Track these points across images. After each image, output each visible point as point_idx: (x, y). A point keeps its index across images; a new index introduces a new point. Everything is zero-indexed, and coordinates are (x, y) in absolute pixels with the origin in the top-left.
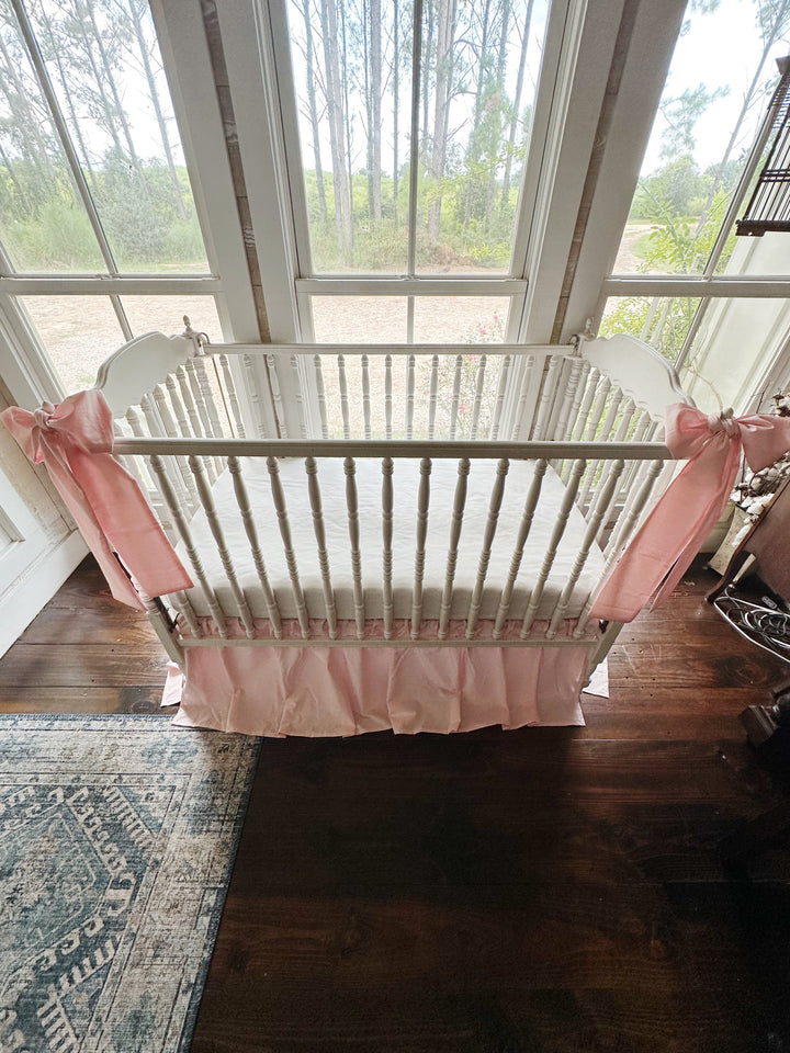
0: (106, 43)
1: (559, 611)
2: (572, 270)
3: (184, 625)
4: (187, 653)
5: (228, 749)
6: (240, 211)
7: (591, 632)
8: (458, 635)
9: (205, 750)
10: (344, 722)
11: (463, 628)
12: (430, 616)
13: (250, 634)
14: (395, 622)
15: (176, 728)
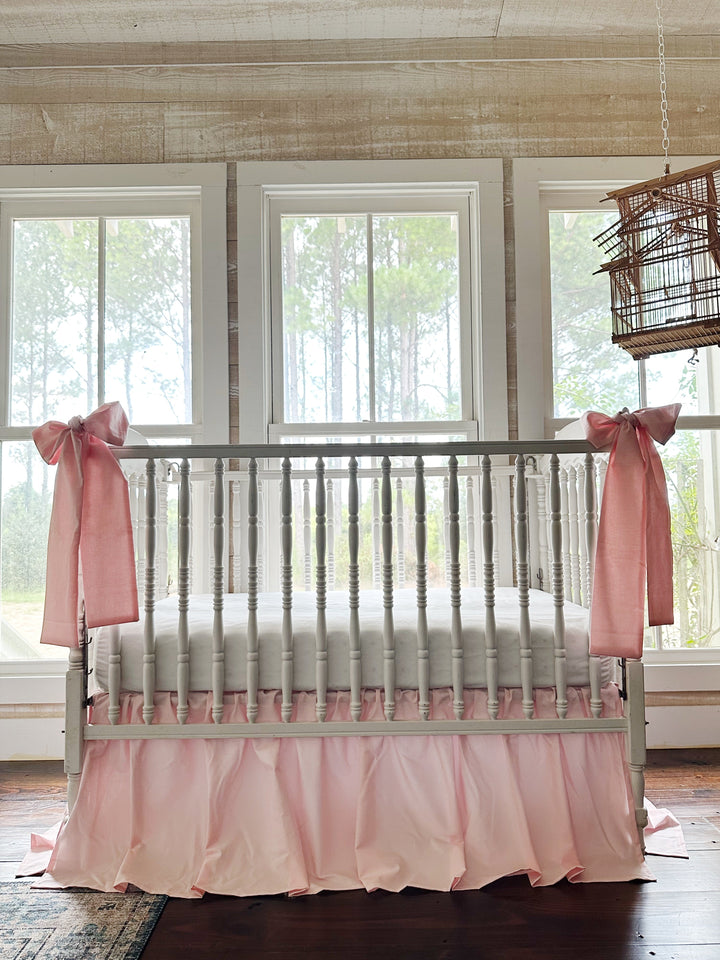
1: (558, 661)
2: (514, 410)
3: (101, 702)
4: (90, 754)
5: (113, 907)
6: (230, 374)
7: (613, 705)
8: (445, 717)
9: (79, 907)
10: (291, 880)
11: (449, 704)
12: (406, 680)
13: (182, 709)
14: (363, 693)
15: (38, 890)
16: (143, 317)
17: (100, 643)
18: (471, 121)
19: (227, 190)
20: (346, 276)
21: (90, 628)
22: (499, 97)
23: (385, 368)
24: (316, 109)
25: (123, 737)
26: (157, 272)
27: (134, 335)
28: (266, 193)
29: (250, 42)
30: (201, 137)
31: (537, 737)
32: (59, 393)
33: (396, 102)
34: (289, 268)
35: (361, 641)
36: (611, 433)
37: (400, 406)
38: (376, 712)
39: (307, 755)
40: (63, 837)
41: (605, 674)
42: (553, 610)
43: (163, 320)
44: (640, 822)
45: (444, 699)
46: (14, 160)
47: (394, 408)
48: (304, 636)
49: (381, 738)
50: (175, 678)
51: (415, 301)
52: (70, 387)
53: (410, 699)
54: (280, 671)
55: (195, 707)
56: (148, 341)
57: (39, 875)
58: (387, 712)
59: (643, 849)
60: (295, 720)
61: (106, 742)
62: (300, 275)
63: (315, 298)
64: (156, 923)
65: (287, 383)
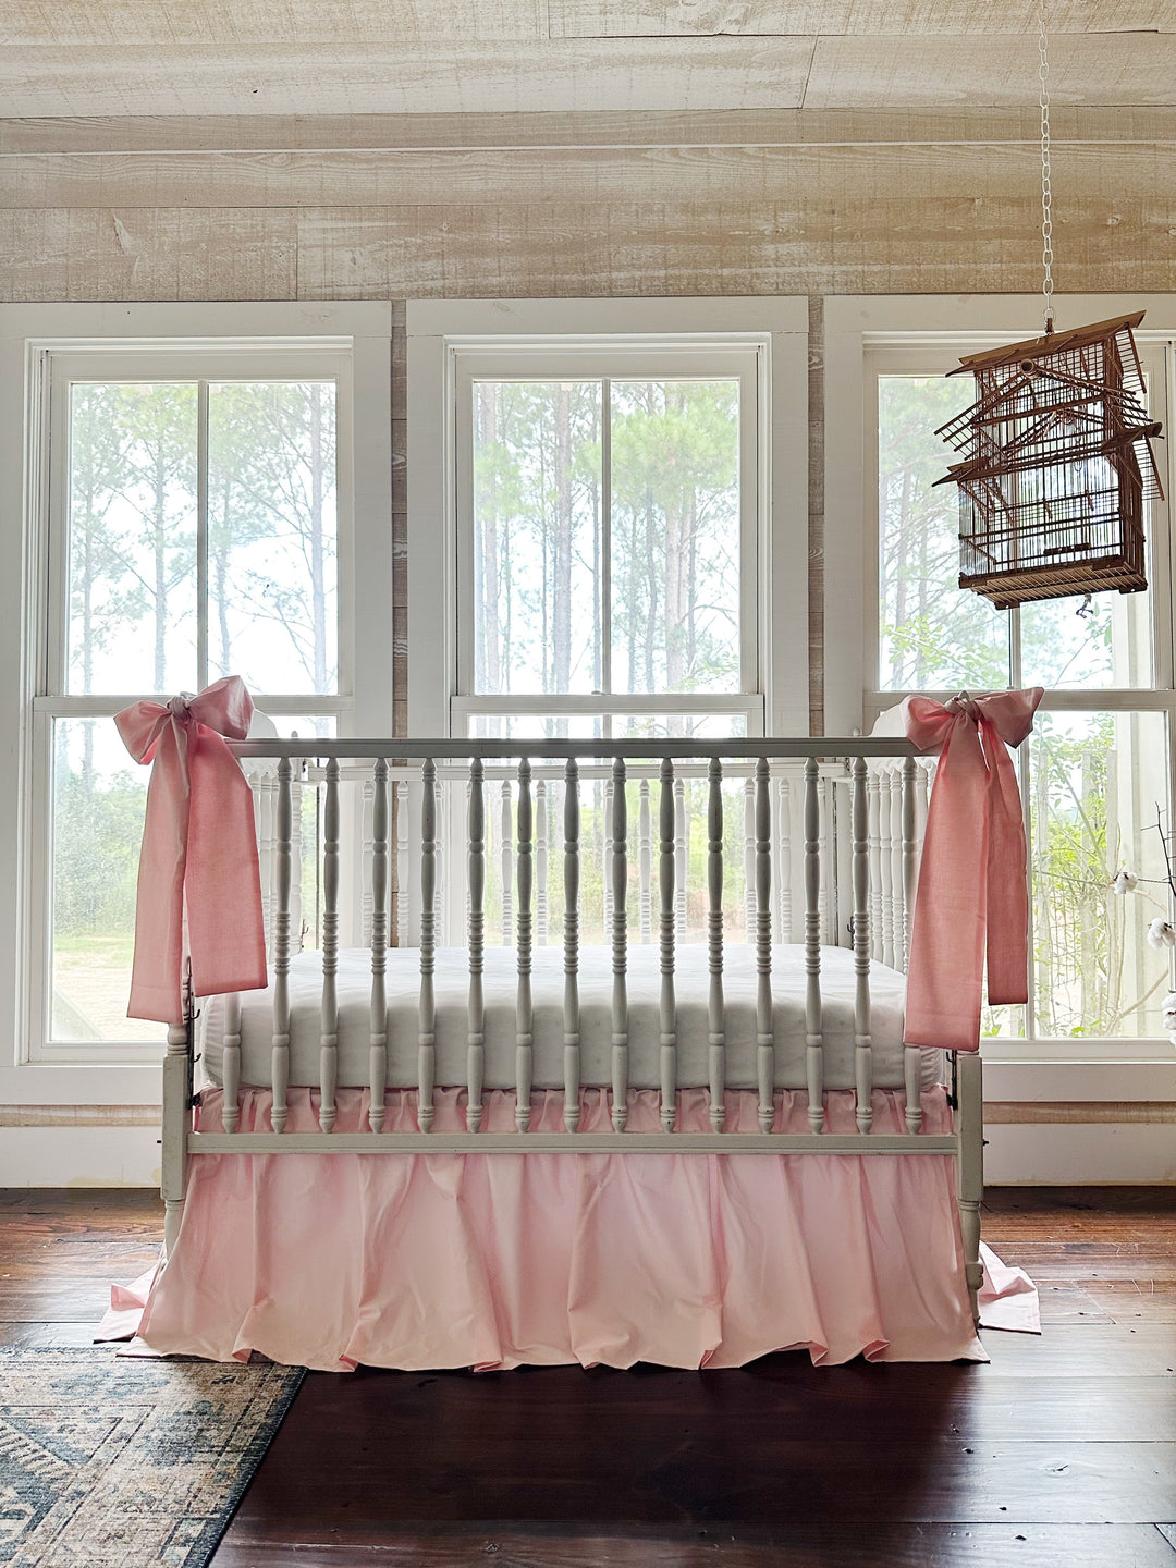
0: (95, 622)
1: (860, 1052)
2: (819, 678)
3: (212, 1101)
4: (197, 1172)
5: (232, 1381)
6: (394, 620)
7: (938, 1117)
8: (698, 1129)
9: (184, 1381)
10: (475, 1349)
11: (704, 1112)
12: (643, 1076)
13: (327, 1113)
14: (582, 1093)
15: (125, 1359)
16: (248, 489)
17: (210, 1018)
18: (761, 238)
19: (392, 342)
20: (579, 423)
21: (197, 997)
22: (806, 202)
23: (641, 575)
24: (527, 218)
25: (241, 1150)
26: (270, 417)
27: (233, 517)
28: (450, 346)
29: (428, 115)
30: (354, 260)
31: (829, 1161)
32: (110, 613)
33: (648, 209)
34: (486, 411)
35: (580, 1021)
36: (942, 728)
37: (664, 638)
38: (601, 1117)
39: (501, 1178)
40: (160, 1287)
41: (928, 1072)
42: (854, 980)
43: (279, 494)
44: (972, 1282)
45: (697, 1104)
46: (73, 295)
47: (656, 643)
48: (500, 1012)
49: (608, 1156)
50: (317, 1068)
51: (691, 468)
52: (128, 603)
53: (649, 1103)
54: (466, 1061)
55: (345, 1109)
56: (254, 528)
57: (127, 1339)
58: (615, 1120)
59: (976, 1320)
60: (485, 1130)
61: (219, 1158)
62: (504, 423)
63: (528, 458)
64: (292, 1402)
65: (481, 601)
